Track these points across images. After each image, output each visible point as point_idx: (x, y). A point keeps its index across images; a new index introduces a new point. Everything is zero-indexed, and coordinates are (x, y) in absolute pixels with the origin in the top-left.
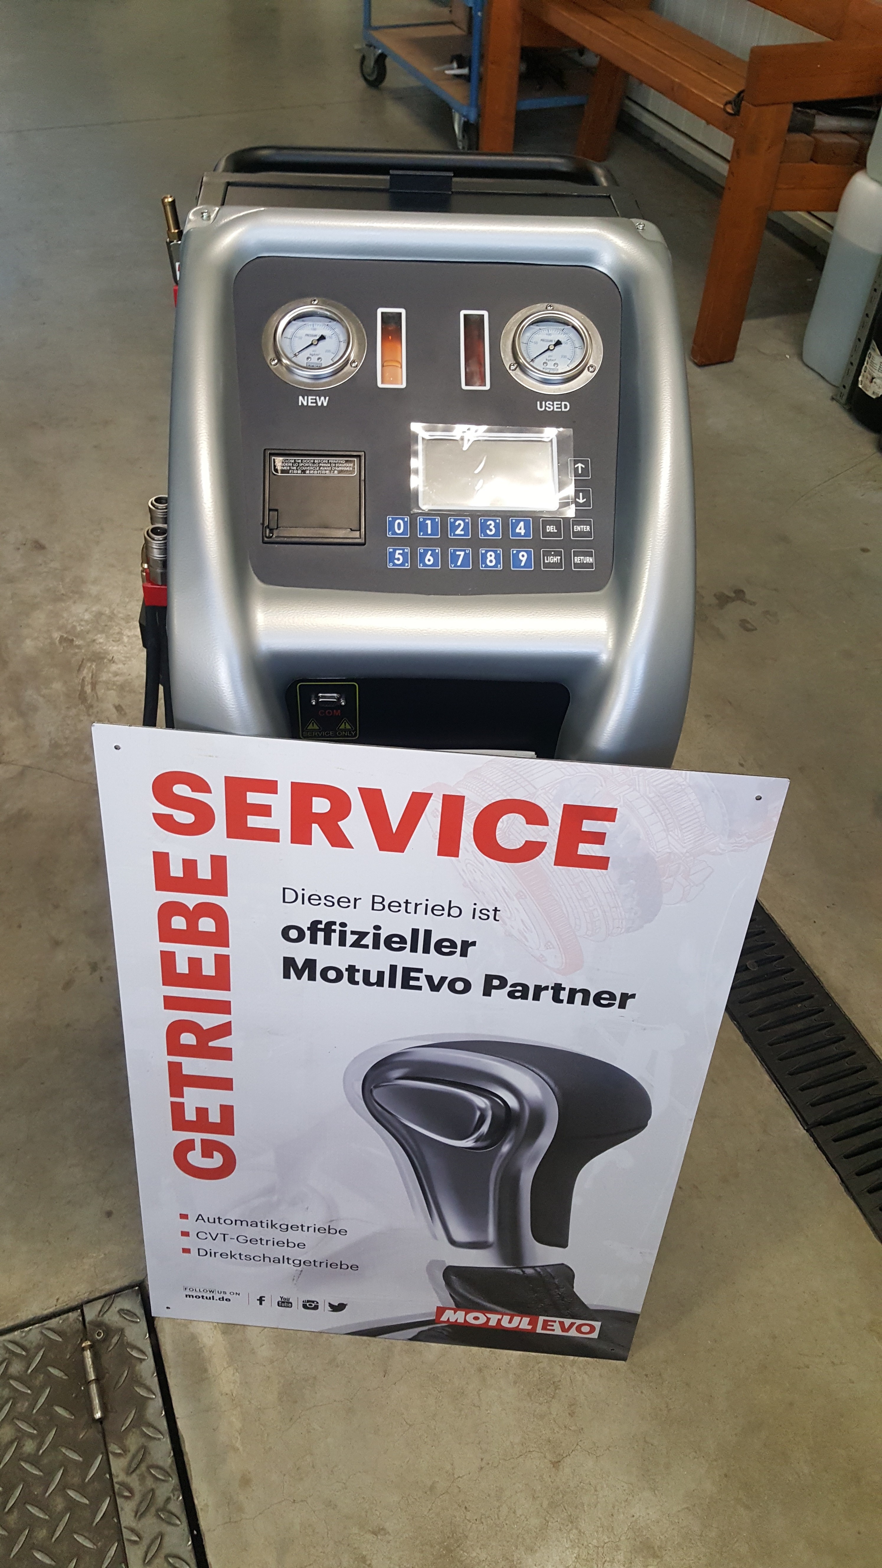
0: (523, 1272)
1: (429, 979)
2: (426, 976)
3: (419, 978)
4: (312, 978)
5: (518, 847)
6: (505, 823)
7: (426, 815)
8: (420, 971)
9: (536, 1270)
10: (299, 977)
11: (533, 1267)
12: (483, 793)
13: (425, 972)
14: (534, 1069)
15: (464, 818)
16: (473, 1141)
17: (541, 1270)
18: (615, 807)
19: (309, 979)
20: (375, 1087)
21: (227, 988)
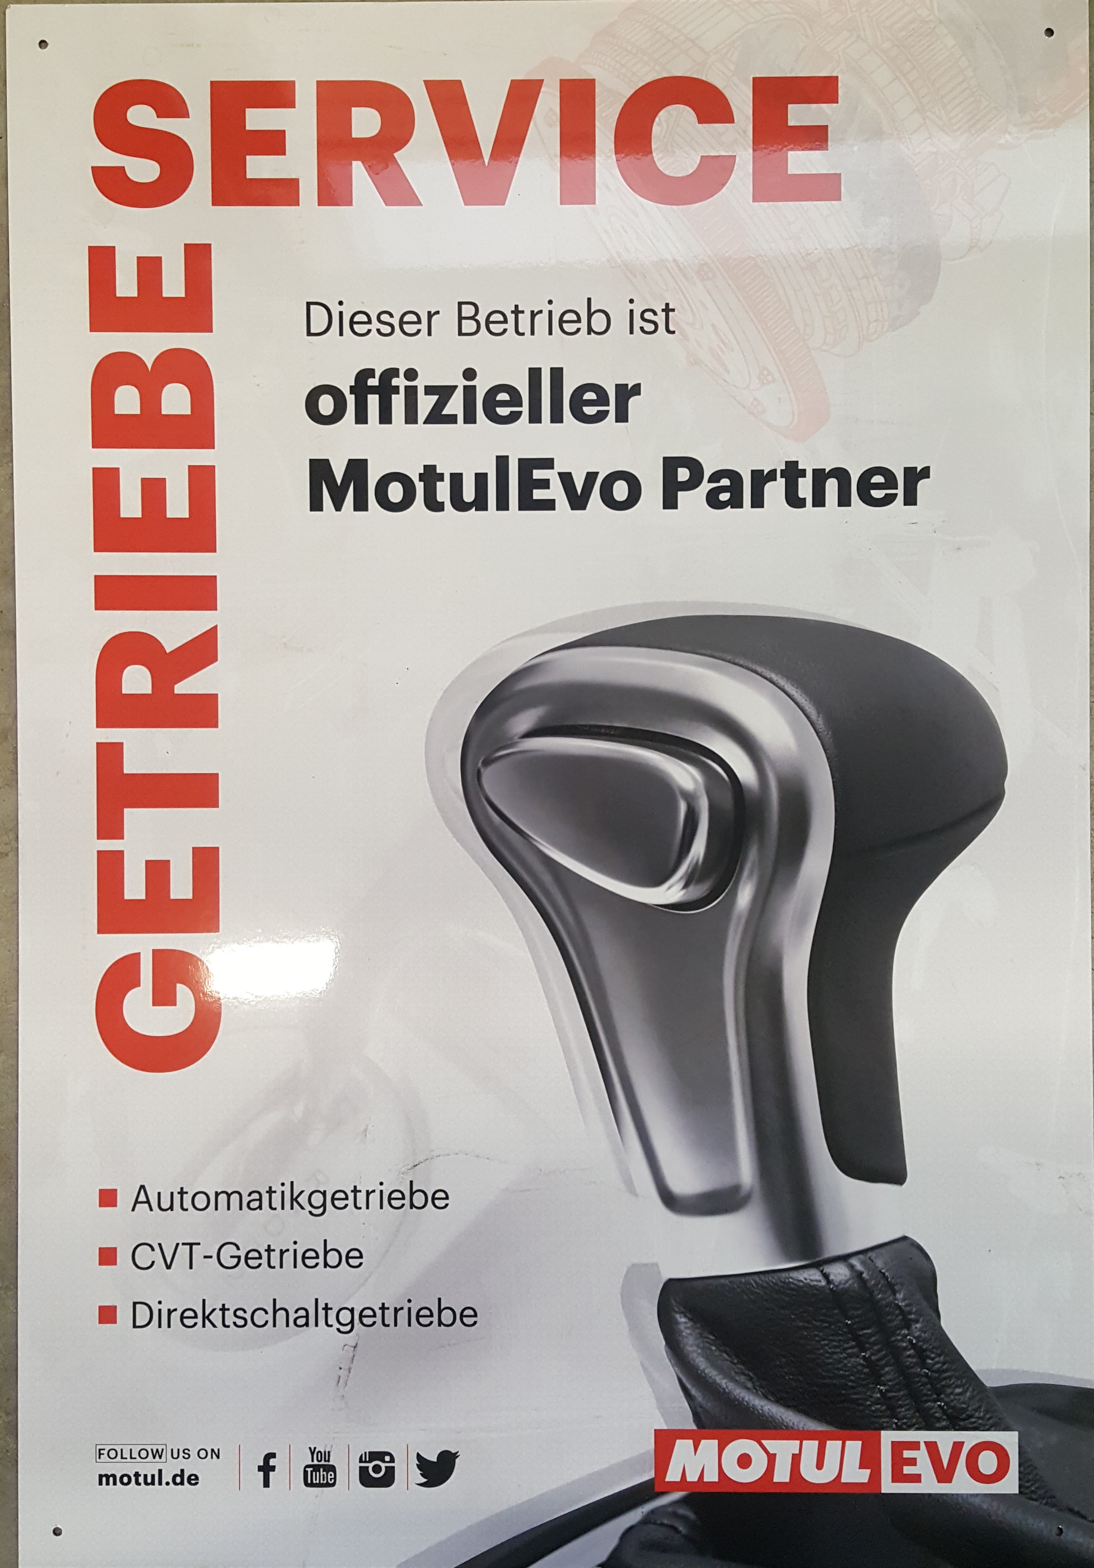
0: (826, 1276)
1: (566, 479)
2: (559, 474)
3: (548, 481)
4: (361, 505)
5: (691, 171)
6: (665, 125)
7: (535, 125)
8: (548, 463)
9: (852, 1267)
10: (338, 507)
11: (844, 1258)
12: (623, 70)
13: (559, 467)
14: (774, 677)
15: (597, 123)
16: (682, 884)
17: (863, 1263)
18: (834, 75)
19: (356, 508)
20: (487, 763)
21: (209, 546)
